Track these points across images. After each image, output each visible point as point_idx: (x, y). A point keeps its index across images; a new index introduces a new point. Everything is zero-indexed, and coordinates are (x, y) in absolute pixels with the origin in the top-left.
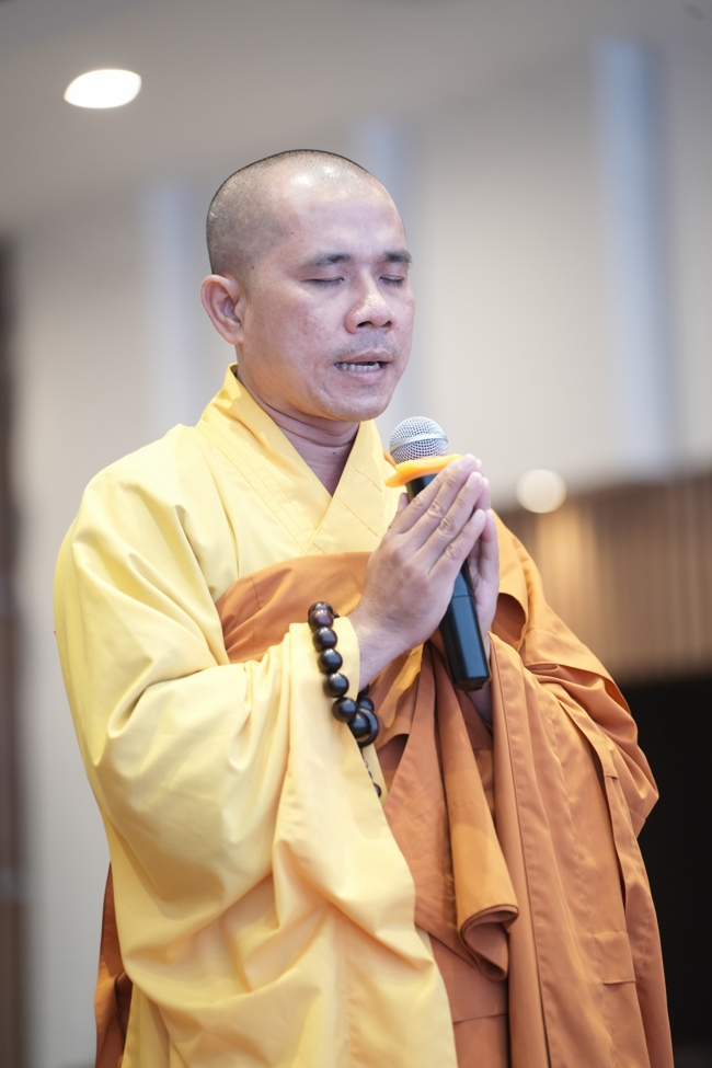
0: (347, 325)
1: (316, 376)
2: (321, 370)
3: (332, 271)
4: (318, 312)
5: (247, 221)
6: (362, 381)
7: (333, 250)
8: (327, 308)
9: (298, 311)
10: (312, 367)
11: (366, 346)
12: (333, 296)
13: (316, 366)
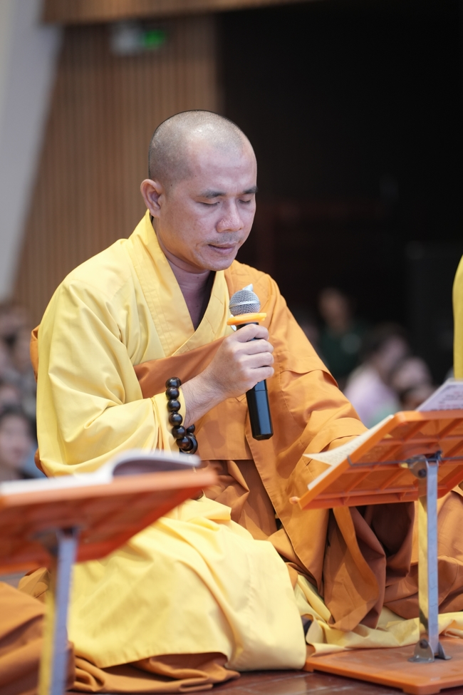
0: (217, 227)
1: (196, 250)
2: (199, 247)
3: (213, 201)
4: (203, 220)
5: (172, 160)
6: (221, 254)
7: (216, 190)
8: (207, 218)
9: (193, 218)
10: (195, 245)
11: (226, 241)
12: (212, 212)
13: (197, 244)
